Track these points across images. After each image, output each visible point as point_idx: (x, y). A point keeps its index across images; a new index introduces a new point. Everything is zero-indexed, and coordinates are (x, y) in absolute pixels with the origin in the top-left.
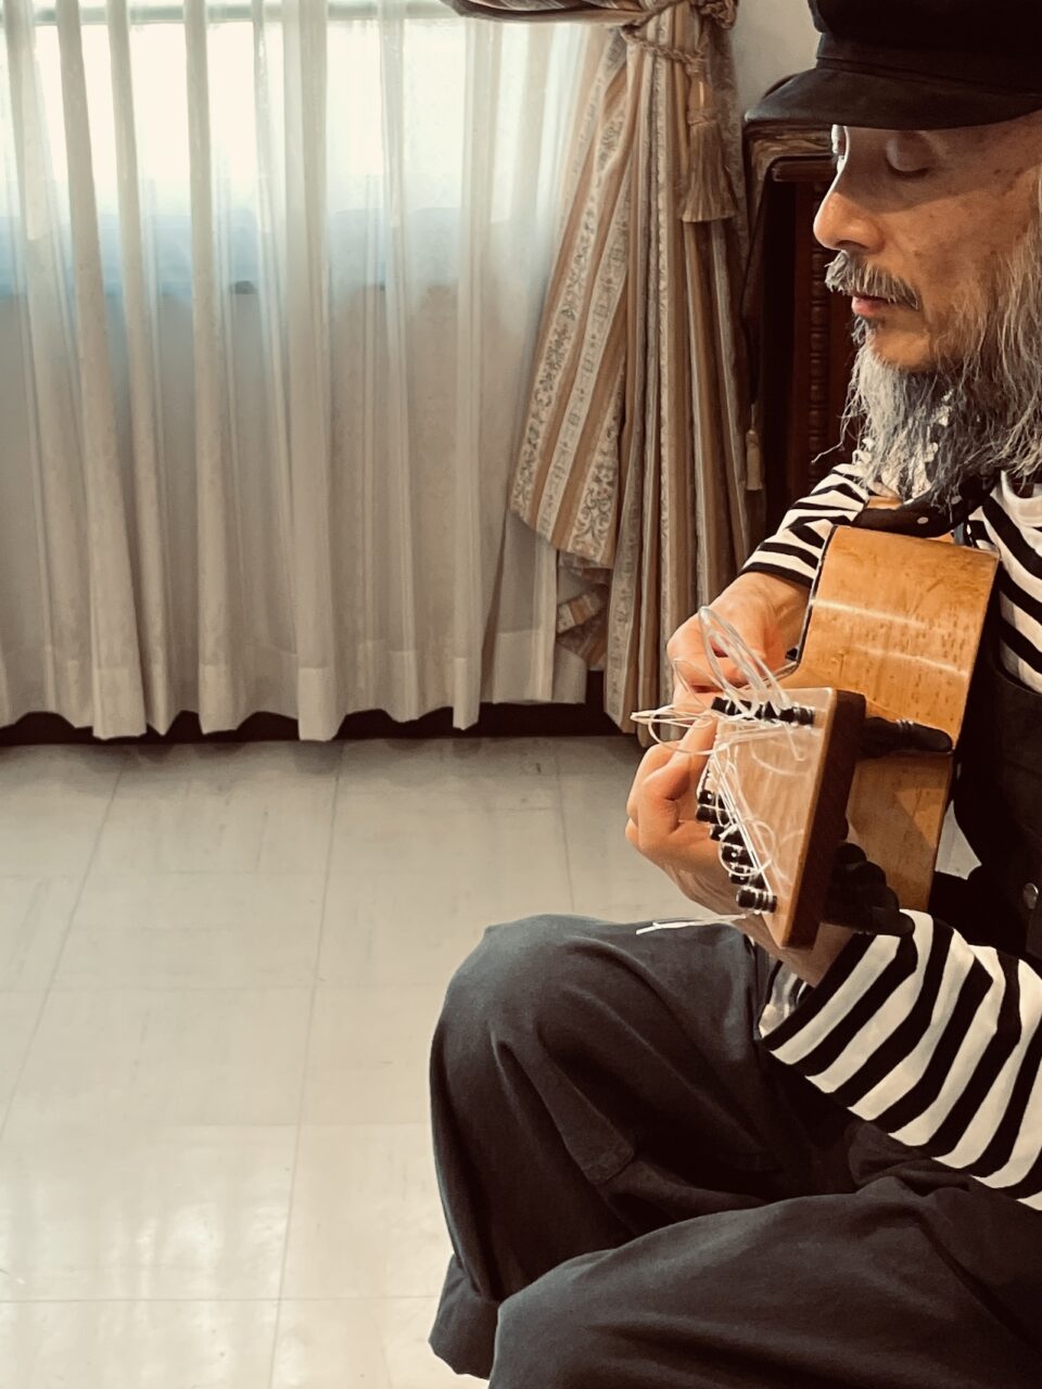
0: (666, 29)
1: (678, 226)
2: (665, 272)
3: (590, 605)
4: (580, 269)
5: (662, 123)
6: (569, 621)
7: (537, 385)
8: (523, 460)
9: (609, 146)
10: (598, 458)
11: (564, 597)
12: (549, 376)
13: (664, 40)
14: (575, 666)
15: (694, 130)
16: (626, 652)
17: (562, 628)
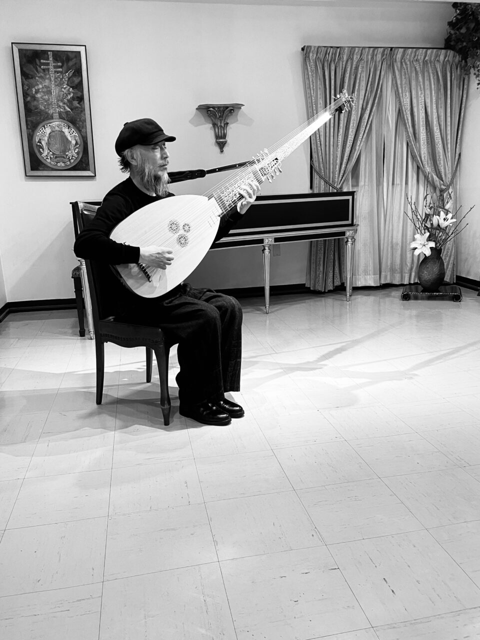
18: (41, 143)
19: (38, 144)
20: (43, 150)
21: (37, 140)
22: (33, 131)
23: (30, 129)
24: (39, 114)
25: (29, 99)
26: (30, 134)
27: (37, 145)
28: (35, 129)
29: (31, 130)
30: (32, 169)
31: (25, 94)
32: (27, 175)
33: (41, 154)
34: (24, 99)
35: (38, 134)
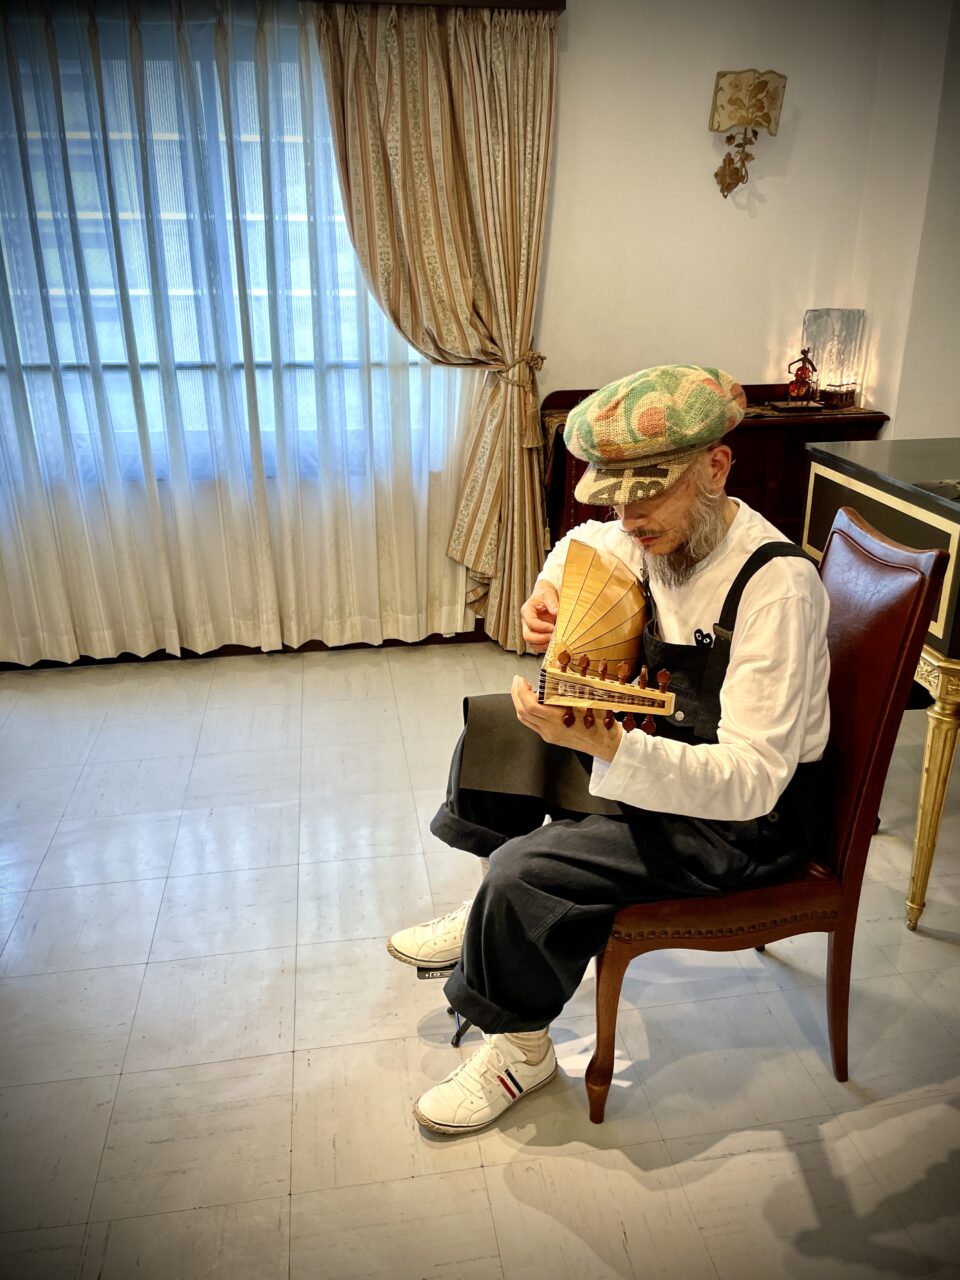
0: (516, 374)
1: (522, 448)
2: (516, 468)
3: (481, 591)
4: (481, 465)
5: (516, 410)
6: (472, 598)
7: (461, 508)
8: (454, 537)
9: (494, 417)
10: (491, 536)
11: (469, 590)
12: (467, 505)
13: (516, 378)
14: (472, 617)
15: (528, 413)
16: (495, 609)
17: (469, 601)
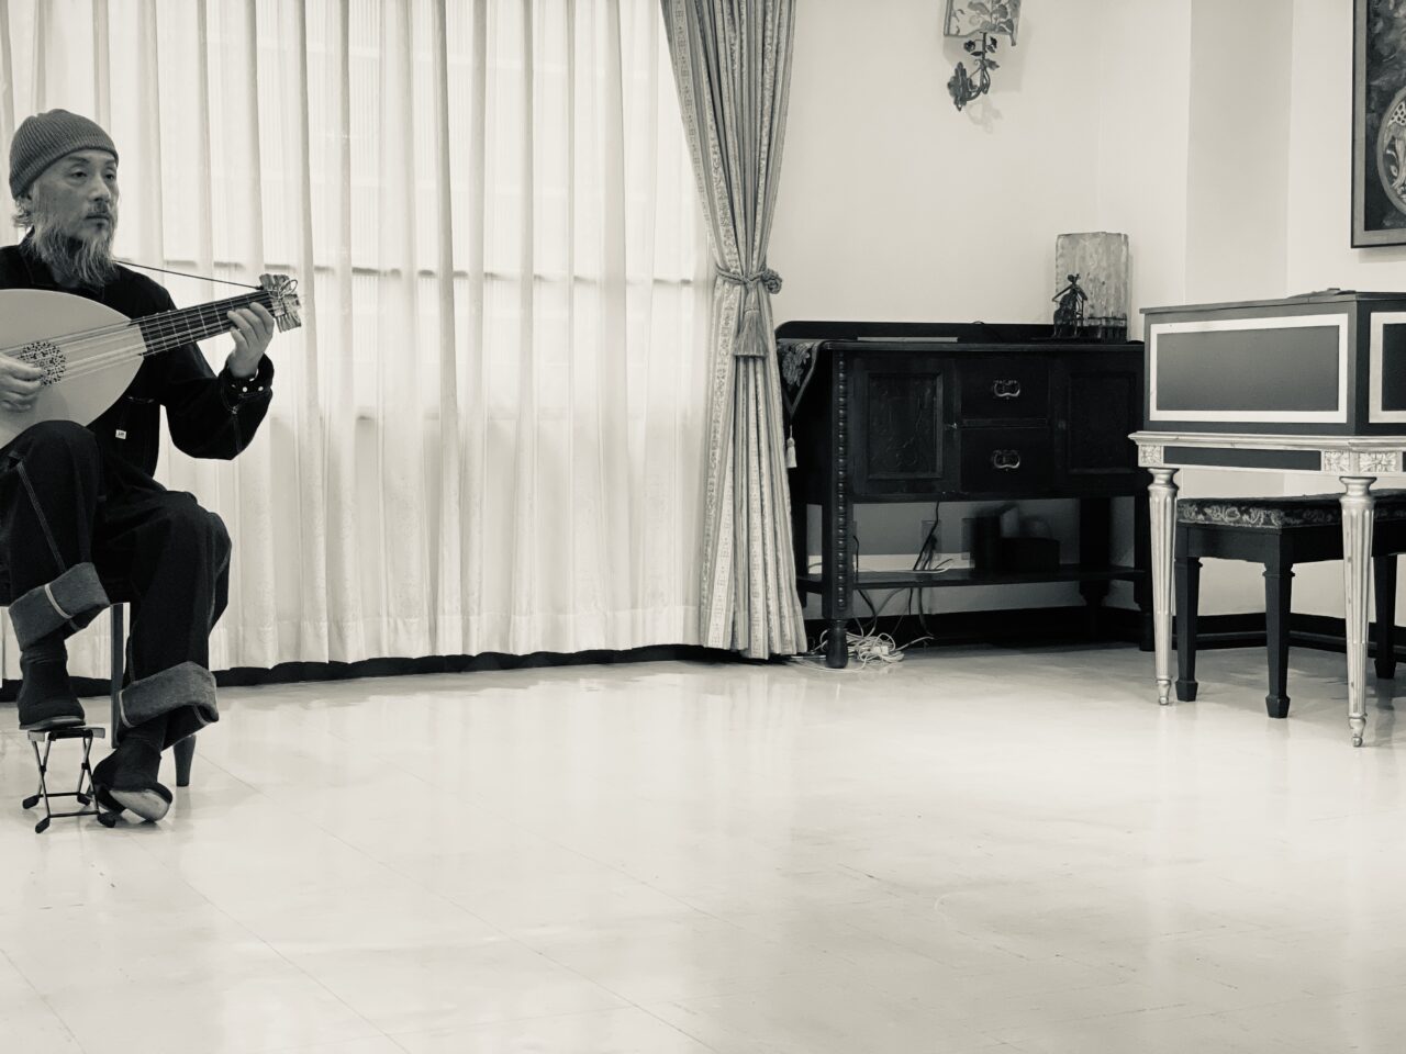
18: (1392, 147)
19: (1388, 152)
20: (1398, 168)
21: (1386, 142)
22: (1380, 116)
23: (1373, 112)
24: (1397, 66)
25: (1380, 25)
26: (1372, 127)
27: (1386, 156)
28: (1385, 111)
29: (1375, 114)
30: (1367, 228)
31: (1372, 16)
32: (1356, 244)
33: (1392, 178)
34: (1369, 30)
35: (1391, 122)
